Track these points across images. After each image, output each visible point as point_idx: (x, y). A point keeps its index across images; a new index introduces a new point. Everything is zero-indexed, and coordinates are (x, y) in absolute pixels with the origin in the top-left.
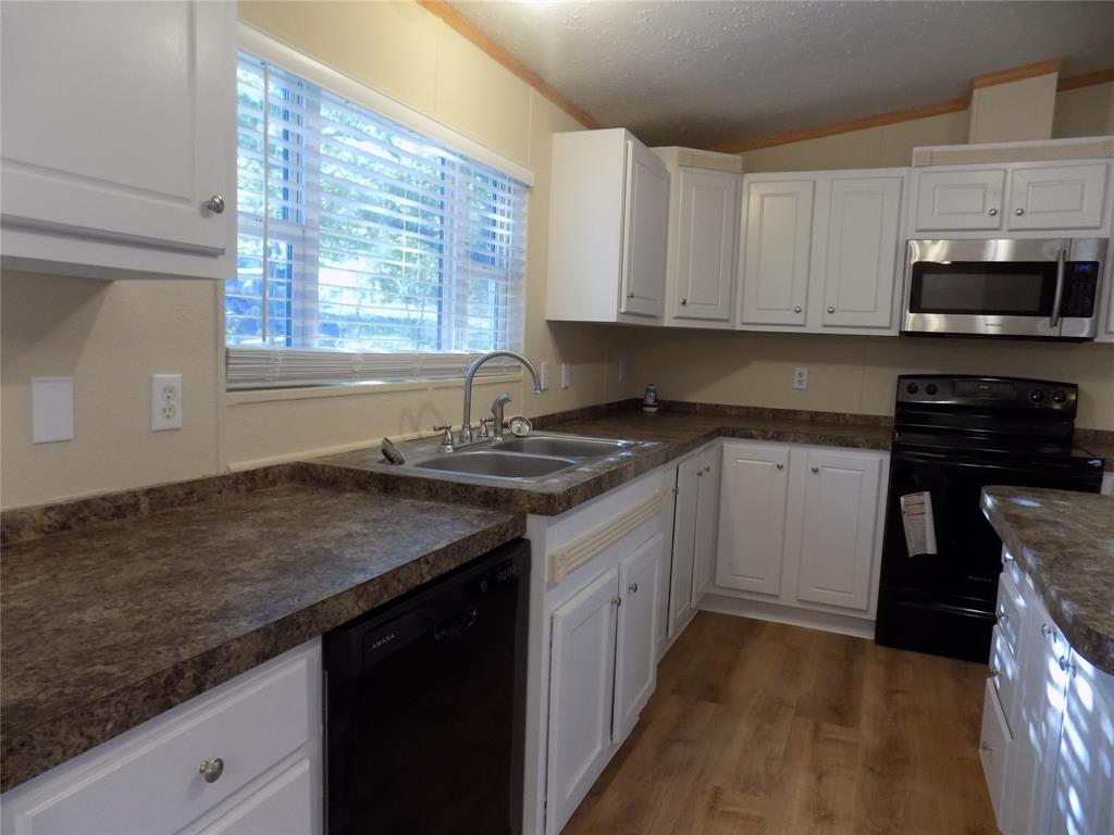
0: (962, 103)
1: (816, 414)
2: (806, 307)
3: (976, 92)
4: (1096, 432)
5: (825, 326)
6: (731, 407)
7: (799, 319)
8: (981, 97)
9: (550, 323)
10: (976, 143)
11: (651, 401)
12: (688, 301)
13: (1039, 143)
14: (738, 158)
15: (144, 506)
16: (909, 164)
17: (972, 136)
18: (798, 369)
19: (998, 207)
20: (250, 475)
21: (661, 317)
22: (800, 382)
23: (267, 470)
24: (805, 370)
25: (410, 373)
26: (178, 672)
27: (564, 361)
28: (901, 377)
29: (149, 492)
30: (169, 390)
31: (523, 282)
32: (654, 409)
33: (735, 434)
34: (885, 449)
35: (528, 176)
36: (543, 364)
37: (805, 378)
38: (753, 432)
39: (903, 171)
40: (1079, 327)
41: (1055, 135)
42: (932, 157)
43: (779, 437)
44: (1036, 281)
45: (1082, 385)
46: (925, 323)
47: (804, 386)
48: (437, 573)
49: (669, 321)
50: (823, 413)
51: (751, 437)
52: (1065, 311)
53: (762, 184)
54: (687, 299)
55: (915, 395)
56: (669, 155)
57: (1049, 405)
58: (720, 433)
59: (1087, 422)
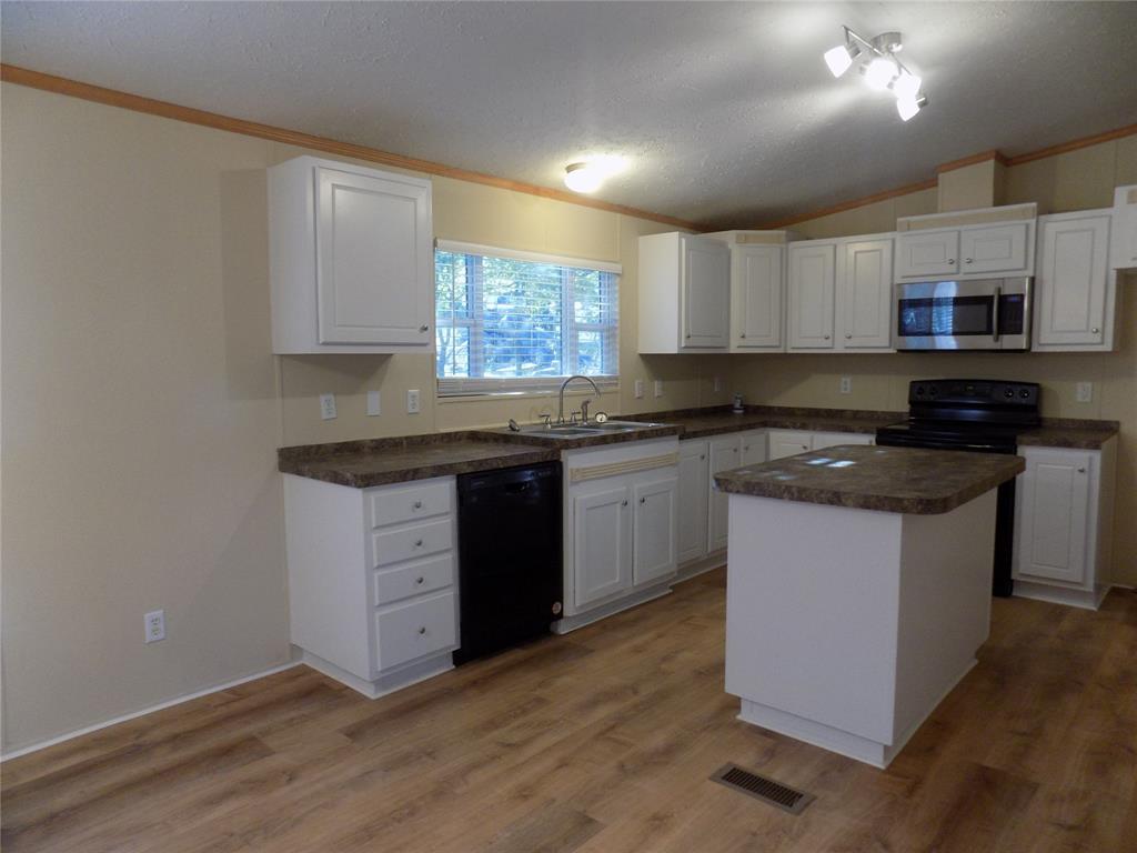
0: (933, 183)
1: (858, 412)
2: (833, 335)
3: (940, 176)
4: (1060, 420)
5: (847, 348)
6: (799, 409)
7: (828, 343)
8: (945, 178)
9: (642, 355)
10: (942, 211)
11: (738, 405)
12: (747, 334)
13: (984, 210)
14: (783, 232)
15: (405, 442)
16: (895, 230)
17: (940, 207)
18: (843, 379)
19: (954, 258)
20: (448, 435)
21: (728, 346)
22: (846, 389)
23: (456, 433)
24: (848, 380)
25: (536, 388)
26: (408, 472)
27: (657, 379)
28: (913, 382)
29: (407, 438)
30: (414, 396)
31: (618, 332)
32: (741, 411)
33: (775, 425)
34: (872, 433)
35: (617, 268)
36: (636, 383)
37: (848, 386)
38: (788, 424)
39: (889, 235)
40: (1019, 342)
41: (995, 205)
42: (909, 226)
43: (804, 427)
44: (983, 308)
45: (1045, 383)
46: (934, 342)
47: (848, 391)
48: (506, 465)
49: (733, 349)
50: (862, 411)
51: (786, 427)
52: (1002, 330)
53: (800, 249)
54: (745, 334)
55: (922, 395)
56: (730, 237)
57: (1018, 399)
58: (765, 425)
59: (1049, 412)
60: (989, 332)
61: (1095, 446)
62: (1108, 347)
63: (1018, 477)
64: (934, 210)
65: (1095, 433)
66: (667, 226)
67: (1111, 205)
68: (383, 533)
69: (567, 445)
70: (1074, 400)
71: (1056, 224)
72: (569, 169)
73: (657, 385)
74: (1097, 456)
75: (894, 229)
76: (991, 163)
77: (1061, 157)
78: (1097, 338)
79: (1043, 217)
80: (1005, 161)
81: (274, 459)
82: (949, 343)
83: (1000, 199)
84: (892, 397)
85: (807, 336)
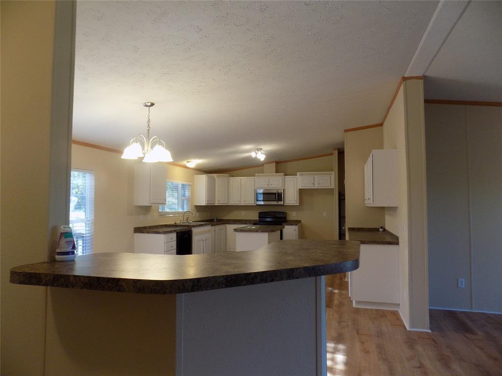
0: (263, 166)
1: (246, 220)
2: (241, 201)
3: (265, 165)
4: (290, 220)
5: (244, 204)
7: (240, 203)
9: (195, 206)
10: (265, 173)
11: (215, 219)
13: (274, 174)
14: (228, 175)
15: (153, 227)
18: (242, 212)
19: (268, 184)
21: (215, 203)
22: (243, 214)
24: (244, 212)
25: (175, 214)
28: (259, 212)
31: (190, 200)
35: (191, 184)
39: (254, 177)
42: (258, 176)
43: (235, 224)
44: (274, 195)
45: (287, 212)
46: (259, 203)
49: (216, 204)
51: (231, 224)
52: (278, 201)
53: (232, 179)
54: (219, 200)
55: (262, 215)
56: (215, 175)
57: (282, 216)
58: (226, 223)
59: (288, 219)
60: (276, 201)
61: (297, 225)
62: (298, 204)
63: (283, 230)
64: (263, 173)
65: (297, 222)
66: (203, 173)
67: (297, 175)
68: (167, 244)
69: (194, 226)
70: (293, 216)
71: (288, 178)
72: (187, 162)
73: (198, 213)
74: (297, 227)
75: (254, 176)
76: (275, 164)
77: (288, 163)
78: (296, 202)
79: (285, 176)
80: (277, 163)
81: (133, 230)
82: (262, 203)
83: (277, 172)
84: (255, 216)
85: (234, 201)
